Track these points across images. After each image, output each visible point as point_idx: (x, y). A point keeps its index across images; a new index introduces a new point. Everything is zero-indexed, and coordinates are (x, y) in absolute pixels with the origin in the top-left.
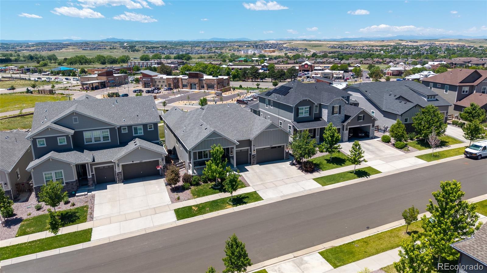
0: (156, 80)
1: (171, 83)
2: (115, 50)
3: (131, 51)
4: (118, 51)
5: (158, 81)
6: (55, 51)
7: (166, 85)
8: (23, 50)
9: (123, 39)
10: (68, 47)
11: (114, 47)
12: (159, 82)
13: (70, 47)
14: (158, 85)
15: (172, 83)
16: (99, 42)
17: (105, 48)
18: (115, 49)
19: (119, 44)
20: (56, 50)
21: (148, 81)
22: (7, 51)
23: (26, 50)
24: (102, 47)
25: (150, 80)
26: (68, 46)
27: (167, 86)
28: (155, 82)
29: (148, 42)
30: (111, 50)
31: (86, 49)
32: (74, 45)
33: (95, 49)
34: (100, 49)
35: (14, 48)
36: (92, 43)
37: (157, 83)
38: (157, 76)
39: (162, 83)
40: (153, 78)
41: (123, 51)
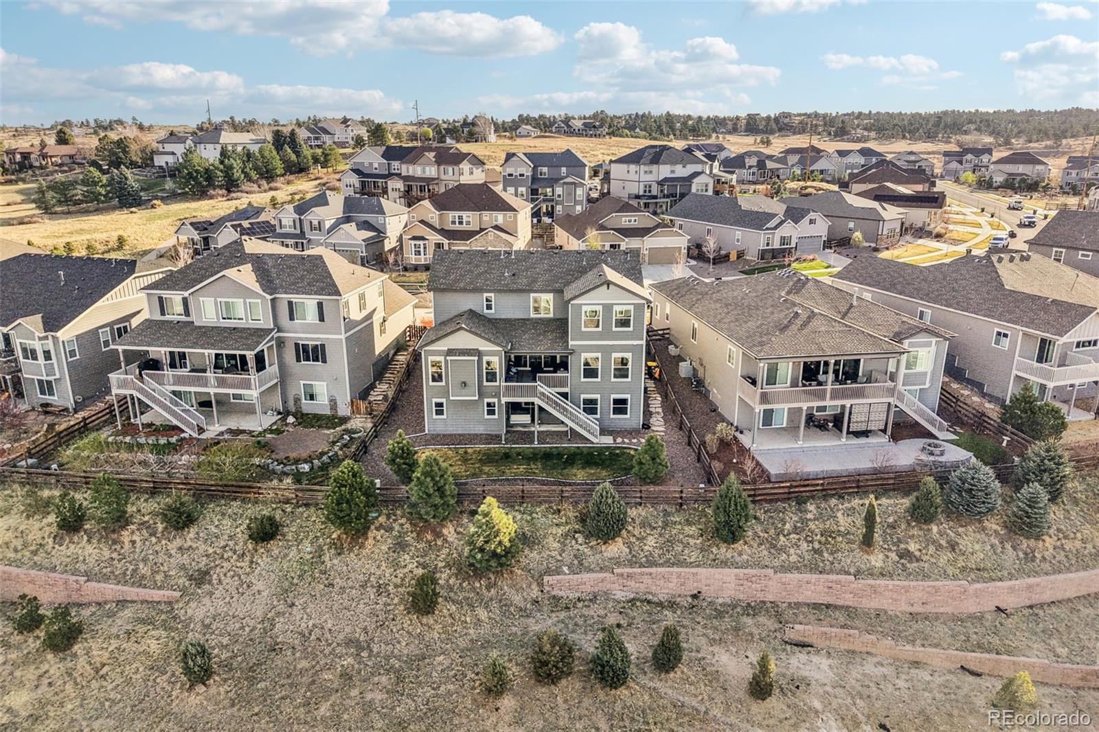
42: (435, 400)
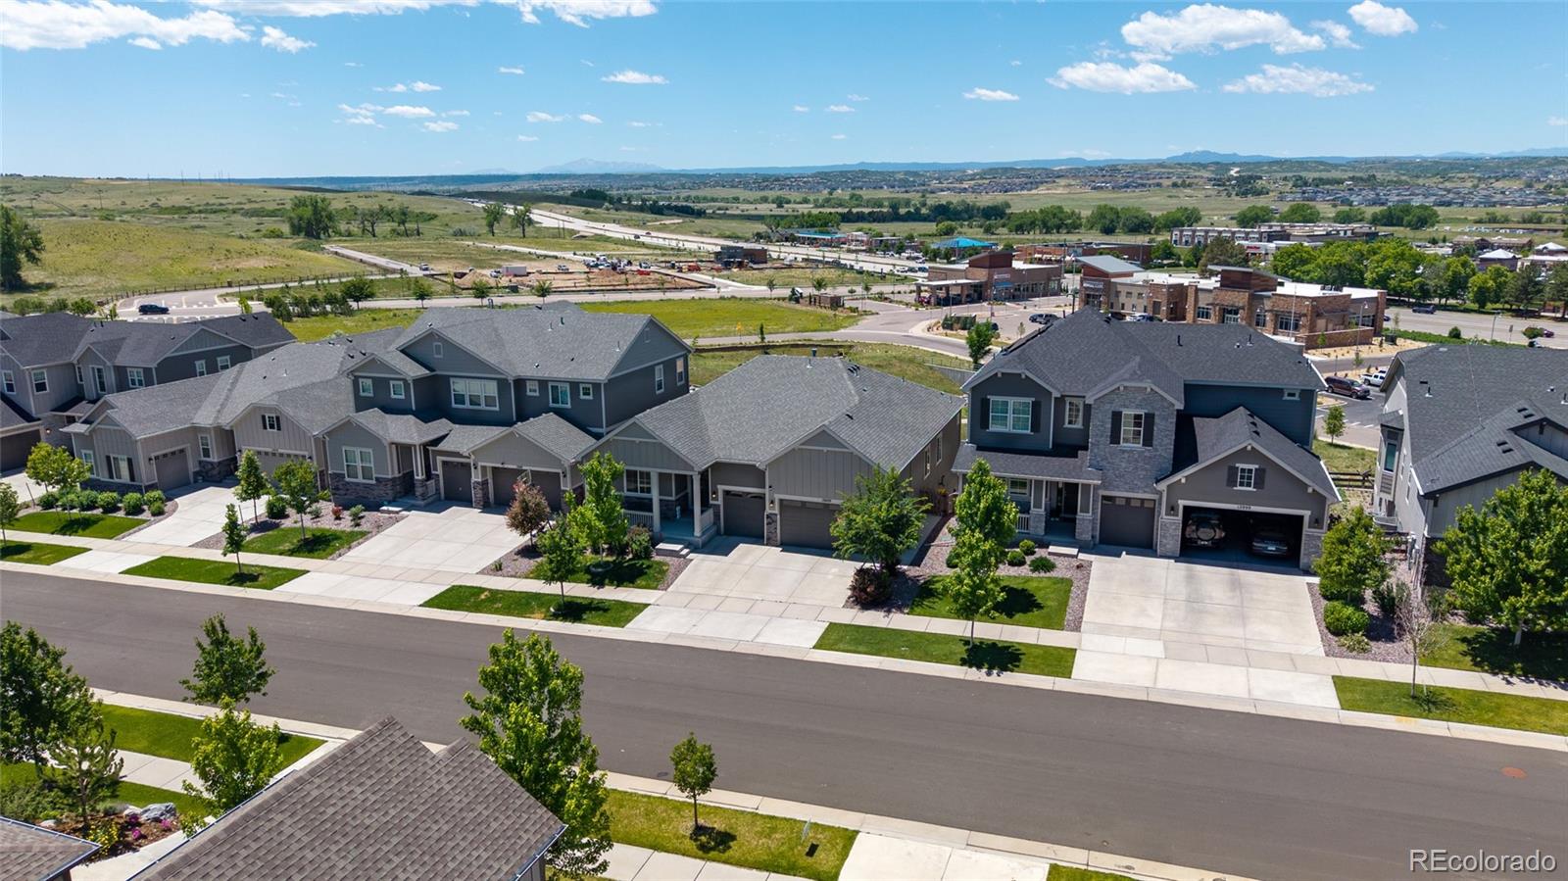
0: (1119, 288)
1: (1163, 299)
2: (1188, 191)
3: (1237, 195)
4: (1195, 193)
5: (1123, 290)
6: (1019, 192)
7: (1145, 307)
8: (942, 191)
9: (1235, 154)
10: (1057, 180)
11: (1188, 181)
12: (1129, 294)
13: (1062, 182)
14: (1123, 305)
15: (1165, 302)
16: (1151, 164)
17: (1159, 185)
18: (1190, 185)
19: (1213, 172)
20: (1022, 189)
21: (1098, 290)
22: (907, 192)
23: (949, 189)
24: (1151, 182)
25: (1101, 286)
26: (1059, 177)
27: (1150, 309)
28: (1118, 293)
29: (1316, 162)
30: (1174, 191)
31: (1102, 188)
32: (1075, 177)
33: (1127, 186)
34: (1143, 185)
35: (924, 185)
36: (1131, 168)
37: (1122, 299)
38: (1130, 275)
39: (1134, 300)
40: (1113, 280)
41: (1210, 192)
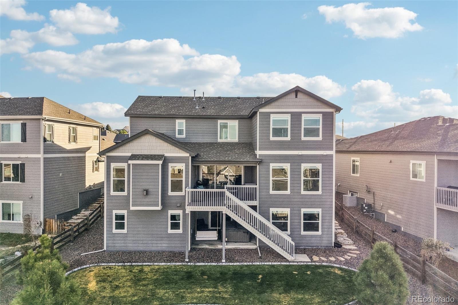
42: (115, 212)
